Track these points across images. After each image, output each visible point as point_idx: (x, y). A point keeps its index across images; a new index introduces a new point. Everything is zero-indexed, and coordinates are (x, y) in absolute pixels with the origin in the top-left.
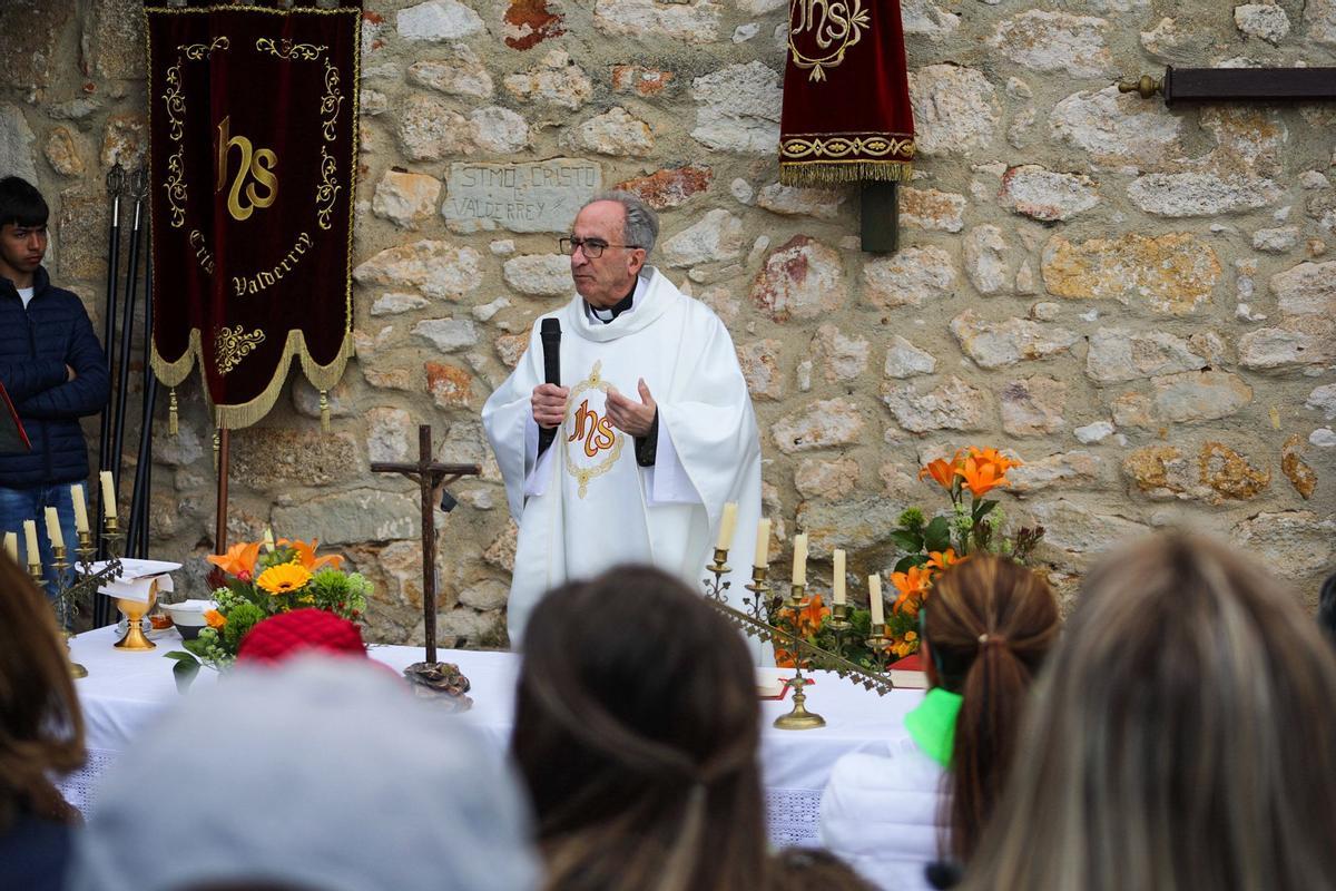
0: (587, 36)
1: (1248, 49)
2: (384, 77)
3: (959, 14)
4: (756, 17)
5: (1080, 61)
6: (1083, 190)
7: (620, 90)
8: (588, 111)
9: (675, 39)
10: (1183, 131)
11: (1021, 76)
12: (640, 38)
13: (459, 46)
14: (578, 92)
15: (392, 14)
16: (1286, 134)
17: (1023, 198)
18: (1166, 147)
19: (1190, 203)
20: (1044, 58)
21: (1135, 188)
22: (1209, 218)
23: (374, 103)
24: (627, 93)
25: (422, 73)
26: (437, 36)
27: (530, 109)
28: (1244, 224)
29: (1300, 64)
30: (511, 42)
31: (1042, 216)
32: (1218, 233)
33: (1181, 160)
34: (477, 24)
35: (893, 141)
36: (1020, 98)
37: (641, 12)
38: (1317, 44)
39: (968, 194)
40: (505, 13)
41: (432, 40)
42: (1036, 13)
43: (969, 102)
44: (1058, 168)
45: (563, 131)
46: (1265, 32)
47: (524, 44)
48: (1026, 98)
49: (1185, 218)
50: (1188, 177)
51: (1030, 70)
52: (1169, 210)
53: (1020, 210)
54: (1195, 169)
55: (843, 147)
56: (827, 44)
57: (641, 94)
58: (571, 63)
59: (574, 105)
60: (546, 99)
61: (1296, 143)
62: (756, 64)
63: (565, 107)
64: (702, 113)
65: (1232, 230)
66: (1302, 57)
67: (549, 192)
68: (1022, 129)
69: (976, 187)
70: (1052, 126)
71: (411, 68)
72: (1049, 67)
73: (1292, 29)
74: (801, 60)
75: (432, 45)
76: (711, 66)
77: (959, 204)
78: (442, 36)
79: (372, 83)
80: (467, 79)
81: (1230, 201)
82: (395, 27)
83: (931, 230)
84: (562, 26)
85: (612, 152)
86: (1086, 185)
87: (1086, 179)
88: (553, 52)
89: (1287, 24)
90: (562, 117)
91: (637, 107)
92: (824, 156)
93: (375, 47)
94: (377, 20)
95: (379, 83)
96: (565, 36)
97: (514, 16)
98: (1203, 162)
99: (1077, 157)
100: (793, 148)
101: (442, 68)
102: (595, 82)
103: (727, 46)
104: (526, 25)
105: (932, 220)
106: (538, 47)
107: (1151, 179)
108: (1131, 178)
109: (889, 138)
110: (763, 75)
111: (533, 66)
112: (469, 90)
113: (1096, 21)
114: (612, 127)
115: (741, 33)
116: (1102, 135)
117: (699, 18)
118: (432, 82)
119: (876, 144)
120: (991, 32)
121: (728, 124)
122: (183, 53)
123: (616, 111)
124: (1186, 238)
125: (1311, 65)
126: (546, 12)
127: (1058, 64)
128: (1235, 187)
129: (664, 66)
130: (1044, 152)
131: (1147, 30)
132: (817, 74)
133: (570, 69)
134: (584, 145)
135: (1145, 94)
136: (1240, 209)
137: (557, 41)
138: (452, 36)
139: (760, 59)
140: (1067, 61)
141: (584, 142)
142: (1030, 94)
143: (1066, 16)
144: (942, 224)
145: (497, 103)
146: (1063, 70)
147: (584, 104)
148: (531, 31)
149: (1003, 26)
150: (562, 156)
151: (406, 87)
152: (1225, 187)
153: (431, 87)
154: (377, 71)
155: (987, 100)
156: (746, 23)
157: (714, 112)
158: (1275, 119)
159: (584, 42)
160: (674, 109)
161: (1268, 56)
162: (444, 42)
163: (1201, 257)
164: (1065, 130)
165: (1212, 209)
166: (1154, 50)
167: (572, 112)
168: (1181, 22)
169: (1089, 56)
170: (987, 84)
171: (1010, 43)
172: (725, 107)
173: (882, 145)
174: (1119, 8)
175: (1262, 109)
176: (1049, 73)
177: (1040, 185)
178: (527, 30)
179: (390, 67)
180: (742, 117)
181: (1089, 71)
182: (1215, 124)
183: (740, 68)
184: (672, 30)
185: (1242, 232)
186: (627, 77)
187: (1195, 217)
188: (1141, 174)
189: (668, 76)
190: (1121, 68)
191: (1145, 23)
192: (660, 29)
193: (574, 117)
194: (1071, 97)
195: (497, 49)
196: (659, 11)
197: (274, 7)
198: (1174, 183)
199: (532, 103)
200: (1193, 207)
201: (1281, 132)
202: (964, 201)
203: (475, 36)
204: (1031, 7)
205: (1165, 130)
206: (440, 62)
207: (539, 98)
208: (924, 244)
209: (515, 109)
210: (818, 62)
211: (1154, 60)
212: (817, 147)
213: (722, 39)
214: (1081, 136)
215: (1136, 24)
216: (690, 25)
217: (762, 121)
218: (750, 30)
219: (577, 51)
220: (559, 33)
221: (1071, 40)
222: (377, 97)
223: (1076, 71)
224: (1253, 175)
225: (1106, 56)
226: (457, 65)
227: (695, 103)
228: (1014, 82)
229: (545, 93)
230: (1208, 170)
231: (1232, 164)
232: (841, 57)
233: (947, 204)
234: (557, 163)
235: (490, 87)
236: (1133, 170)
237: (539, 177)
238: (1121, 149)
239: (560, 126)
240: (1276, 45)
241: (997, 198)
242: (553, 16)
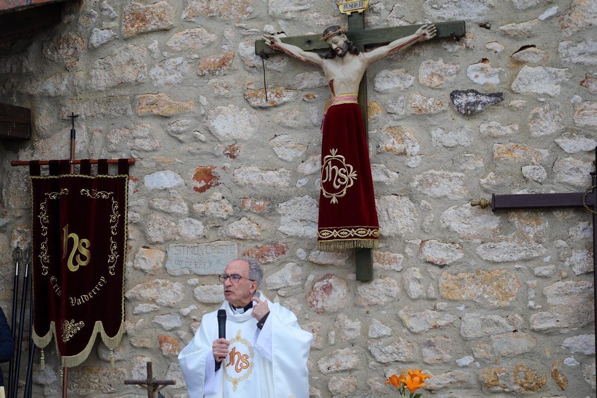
0: (230, 186)
1: (529, 186)
2: (139, 206)
3: (398, 173)
4: (306, 175)
5: (453, 193)
6: (457, 250)
7: (245, 210)
8: (231, 219)
9: (270, 186)
10: (500, 223)
11: (426, 199)
12: (254, 186)
13: (173, 191)
14: (226, 211)
15: (142, 177)
16: (547, 223)
17: (429, 255)
18: (493, 230)
19: (505, 255)
20: (437, 191)
21: (480, 249)
22: (514, 262)
23: (134, 217)
24: (248, 211)
25: (156, 203)
26: (162, 187)
27: (205, 219)
28: (530, 264)
29: (552, 192)
30: (196, 189)
31: (438, 263)
32: (518, 269)
33: (500, 236)
34: (181, 181)
35: (369, 230)
36: (427, 210)
37: (255, 175)
38: (559, 183)
39: (404, 253)
40: (193, 176)
41: (161, 188)
42: (432, 171)
43: (404, 212)
44: (445, 241)
45: (220, 228)
46: (536, 178)
47: (202, 190)
48: (429, 209)
49: (503, 262)
50: (504, 243)
51: (431, 197)
52: (496, 259)
53: (428, 260)
54: (507, 240)
55: (346, 233)
56: (338, 187)
57: (255, 212)
58: (223, 198)
59: (225, 217)
60: (212, 214)
61: (552, 227)
62: (307, 196)
63: (220, 218)
64: (283, 219)
65: (524, 267)
66: (553, 189)
67: (214, 256)
68: (428, 224)
69: (408, 250)
70: (441, 222)
71: (151, 201)
72: (439, 195)
73: (548, 176)
74: (327, 194)
75: (160, 191)
76: (287, 198)
77: (400, 258)
78: (165, 186)
79: (133, 208)
80: (176, 206)
81: (523, 254)
82: (143, 183)
83: (388, 270)
84: (219, 181)
85: (242, 238)
86: (458, 248)
87: (458, 245)
88: (215, 193)
89: (546, 174)
90: (219, 222)
91: (253, 217)
92: (338, 237)
93: (134, 192)
94: (135, 180)
95: (136, 208)
96: (221, 186)
97: (197, 177)
98: (510, 237)
99: (453, 236)
100: (324, 234)
101: (165, 201)
102: (234, 206)
103: (294, 189)
104: (203, 181)
105: (388, 265)
106: (208, 191)
107: (487, 245)
108: (478, 245)
109: (367, 229)
110: (310, 201)
111: (206, 200)
112: (177, 211)
113: (460, 175)
114: (242, 226)
115: (300, 183)
116: (464, 226)
117: (280, 176)
118: (160, 208)
119: (362, 231)
120: (412, 180)
121: (295, 224)
122: (47, 196)
123: (244, 219)
124: (504, 271)
125: (557, 192)
126: (211, 175)
127: (444, 194)
128: (525, 248)
129: (265, 198)
130: (438, 234)
131: (483, 178)
132: (334, 200)
133: (223, 201)
134: (229, 235)
135: (484, 207)
136: (528, 258)
137: (217, 188)
138: (169, 186)
139: (309, 195)
140: (447, 192)
141: (229, 233)
142: (431, 208)
143: (446, 172)
144: (393, 267)
145: (190, 217)
146: (446, 196)
147: (230, 216)
148: (205, 184)
149: (418, 177)
150: (220, 240)
151: (149, 210)
152: (520, 248)
153: (160, 210)
154: (135, 203)
155: (411, 211)
156: (302, 179)
157: (288, 219)
158: (542, 216)
159: (229, 188)
160: (270, 218)
161: (537, 188)
162: (165, 189)
163: (511, 280)
164: (448, 224)
165: (515, 258)
166: (486, 187)
167: (224, 220)
168: (498, 174)
169: (457, 190)
170: (411, 204)
171: (421, 185)
172: (293, 216)
173: (364, 232)
174: (470, 168)
175: (536, 212)
176: (439, 198)
177: (437, 249)
178: (203, 183)
179: (141, 201)
180: (301, 221)
181: (457, 197)
182: (515, 219)
183: (300, 199)
184: (269, 182)
185: (530, 268)
186: (248, 204)
187: (507, 262)
188: (483, 243)
189: (267, 203)
190: (472, 195)
191: (482, 175)
192: (263, 182)
193: (225, 222)
194: (449, 209)
195: (190, 192)
196: (262, 174)
197: (89, 175)
198: (498, 247)
199: (206, 216)
200: (506, 257)
201: (545, 223)
202: (402, 257)
203: (180, 186)
204: (431, 169)
205: (493, 222)
206: (164, 198)
207: (209, 214)
208: (385, 276)
209: (198, 219)
210: (334, 195)
211: (486, 191)
212: (335, 233)
213: (291, 186)
214: (455, 226)
215: (478, 175)
216: (277, 180)
217: (310, 222)
218: (304, 181)
219: (226, 193)
220: (217, 184)
221: (449, 183)
222: (135, 215)
223: (451, 197)
224: (533, 242)
225: (465, 190)
226: (172, 200)
227: (280, 215)
228: (423, 202)
229: (211, 212)
230: (513, 240)
231: (523, 237)
232: (345, 193)
233: (395, 258)
234: (218, 243)
235: (187, 209)
236: (479, 241)
237: (209, 250)
238: (473, 232)
239: (218, 226)
240: (541, 184)
241: (417, 255)
242: (215, 177)
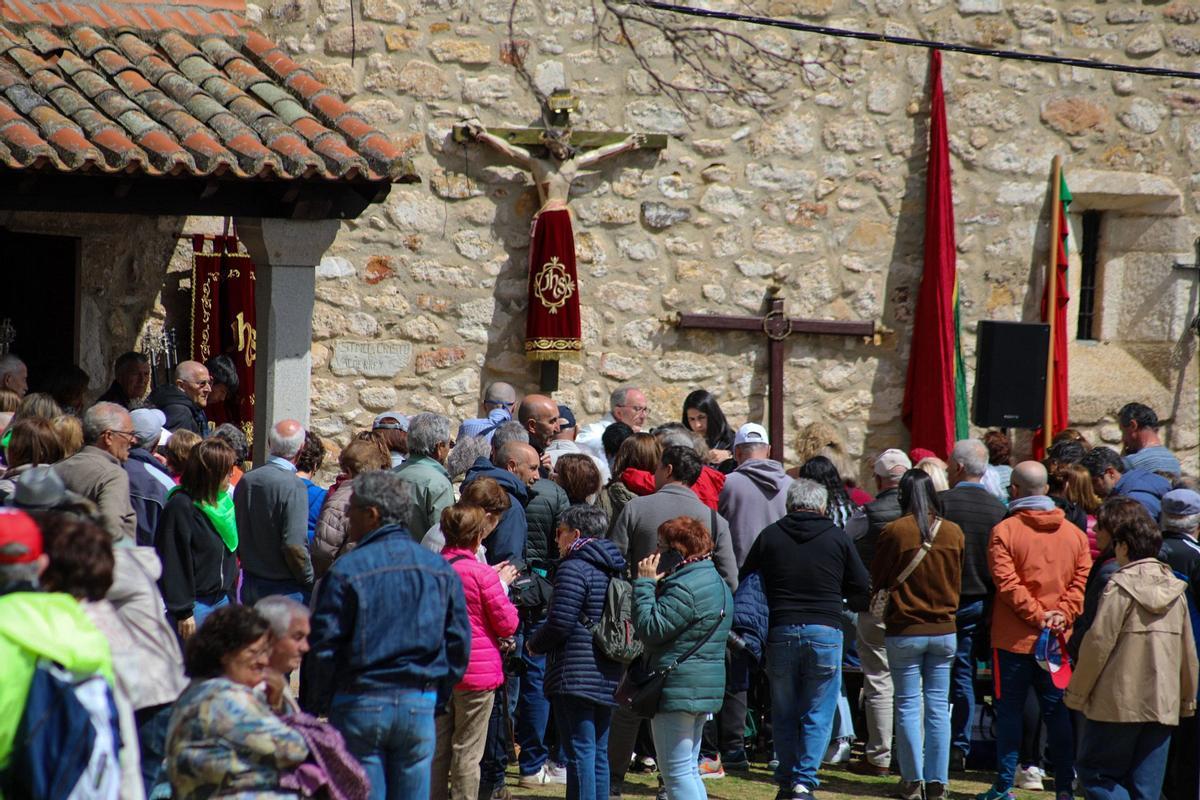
0: (406, 280)
1: (709, 306)
4: (492, 276)
5: (637, 306)
6: (636, 365)
7: (423, 307)
8: (408, 317)
9: (450, 284)
11: (611, 311)
12: (433, 282)
13: (343, 281)
14: (404, 308)
17: (610, 369)
18: (671, 347)
19: (681, 373)
20: (622, 304)
21: (657, 366)
22: (688, 380)
24: (427, 309)
25: (324, 293)
26: (332, 275)
27: (379, 315)
30: (368, 279)
31: (617, 377)
33: (678, 354)
34: (353, 270)
36: (610, 322)
37: (436, 270)
38: (736, 306)
39: (586, 365)
40: (366, 265)
41: (330, 277)
42: (617, 282)
43: (590, 322)
44: (625, 355)
46: (715, 298)
47: (374, 282)
48: (613, 322)
50: (681, 361)
51: (615, 309)
52: (672, 376)
53: (608, 374)
54: (683, 358)
56: (558, 297)
57: (435, 310)
58: (398, 292)
59: (403, 314)
60: (387, 310)
63: (397, 315)
64: (464, 321)
67: (386, 357)
68: (610, 336)
69: (590, 362)
70: (623, 335)
71: (316, 290)
72: (623, 308)
73: (726, 297)
74: (548, 304)
75: (328, 279)
76: (469, 299)
77: (581, 370)
78: (335, 275)
80: (347, 297)
81: (697, 373)
83: (568, 382)
84: (394, 274)
85: (419, 338)
86: (637, 363)
87: (638, 360)
88: (389, 286)
89: (724, 295)
90: (395, 319)
91: (431, 317)
92: (554, 348)
96: (395, 279)
97: (371, 266)
98: (687, 354)
99: (633, 350)
100: (544, 344)
101: (334, 291)
102: (411, 303)
103: (477, 289)
104: (376, 272)
105: (569, 377)
106: (381, 283)
107: (665, 362)
108: (656, 361)
111: (379, 293)
112: (347, 303)
113: (644, 289)
114: (420, 326)
115: (484, 283)
116: (645, 341)
117: (463, 274)
118: (328, 298)
120: (598, 290)
121: (477, 328)
122: (211, 277)
123: (420, 318)
124: (679, 389)
125: (734, 315)
126: (387, 267)
127: (628, 307)
128: (700, 367)
129: (445, 297)
130: (620, 347)
131: (666, 293)
132: (553, 310)
133: (398, 295)
136: (701, 377)
137: (391, 281)
138: (340, 275)
139: (493, 296)
140: (632, 306)
141: (406, 332)
142: (615, 320)
143: (632, 286)
144: (573, 379)
145: (362, 311)
146: (630, 310)
147: (407, 313)
148: (378, 275)
149: (603, 288)
150: (392, 339)
152: (696, 367)
153: (328, 300)
155: (596, 321)
156: (488, 279)
157: (470, 321)
159: (404, 282)
160: (448, 318)
161: (717, 309)
162: (335, 278)
164: (629, 337)
165: (690, 376)
166: (670, 303)
167: (401, 317)
168: (680, 291)
169: (641, 304)
170: (597, 314)
171: (606, 296)
172: (476, 320)
174: (654, 283)
175: (713, 334)
176: (623, 311)
177: (617, 363)
178: (376, 274)
180: (483, 324)
181: (641, 311)
182: (693, 338)
183: (481, 300)
184: (450, 279)
186: (427, 301)
187: (682, 380)
188: (660, 359)
189: (449, 302)
190: (654, 310)
191: (665, 290)
192: (443, 279)
193: (401, 320)
194: (632, 323)
195: (359, 283)
196: (443, 270)
199: (380, 312)
202: (583, 368)
203: (351, 276)
204: (616, 280)
205: (671, 339)
206: (332, 288)
207: (384, 309)
208: (566, 388)
209: (370, 314)
210: (555, 305)
211: (671, 309)
213: (474, 285)
214: (636, 340)
215: (660, 290)
216: (459, 278)
217: (492, 327)
218: (489, 282)
219: (402, 287)
220: (392, 276)
221: (634, 296)
223: (635, 311)
224: (707, 362)
225: (648, 305)
226: (342, 290)
227: (461, 316)
228: (608, 314)
229: (387, 307)
230: (689, 358)
232: (563, 303)
233: (576, 369)
234: (390, 342)
235: (358, 302)
236: (657, 357)
237: (381, 349)
239: (395, 324)
240: (720, 305)
241: (598, 368)
242: (390, 268)
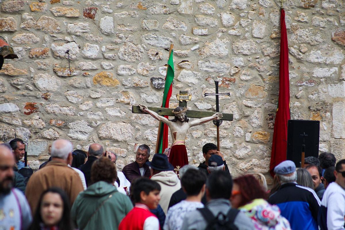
0: (43, 113)
3: (125, 112)
4: (83, 111)
5: (150, 123)
7: (52, 125)
8: (44, 129)
9: (64, 114)
11: (138, 125)
12: (56, 114)
13: (13, 113)
14: (42, 125)
20: (143, 122)
24: (54, 126)
26: (8, 111)
27: (31, 128)
30: (25, 113)
34: (18, 109)
36: (138, 130)
37: (57, 108)
39: (127, 149)
40: (24, 107)
41: (7, 112)
43: (128, 130)
47: (28, 114)
51: (140, 124)
57: (57, 126)
58: (40, 118)
59: (42, 128)
60: (35, 126)
63: (39, 128)
64: (71, 130)
67: (35, 147)
69: (129, 148)
70: (144, 136)
71: (1, 118)
75: (6, 113)
76: (73, 121)
77: (125, 151)
78: (9, 111)
80: (15, 121)
84: (38, 110)
85: (50, 138)
88: (35, 116)
90: (39, 130)
91: (56, 129)
96: (38, 112)
97: (26, 107)
99: (149, 142)
101: (9, 118)
102: (46, 123)
103: (76, 117)
104: (29, 110)
105: (120, 154)
106: (32, 114)
110: (84, 123)
111: (31, 119)
112: (16, 123)
114: (50, 133)
115: (79, 114)
117: (70, 110)
118: (6, 121)
120: (132, 116)
121: (76, 133)
123: (51, 129)
126: (34, 107)
127: (146, 123)
129: (62, 120)
130: (142, 141)
133: (39, 120)
137: (36, 113)
138: (12, 111)
139: (84, 120)
140: (148, 123)
141: (44, 136)
142: (140, 129)
144: (122, 155)
145: (22, 127)
146: (147, 125)
148: (30, 111)
149: (134, 115)
153: (6, 122)
155: (132, 130)
157: (74, 130)
159: (43, 114)
160: (63, 129)
162: (9, 112)
164: (147, 137)
167: (41, 129)
169: (152, 122)
170: (132, 127)
171: (136, 119)
172: (76, 129)
176: (144, 125)
180: (80, 132)
181: (152, 125)
183: (79, 121)
184: (64, 112)
186: (53, 122)
189: (63, 122)
192: (61, 112)
194: (148, 130)
195: (22, 114)
196: (61, 108)
199: (31, 127)
203: (17, 111)
207: (33, 126)
209: (27, 128)
213: (75, 115)
214: (150, 138)
216: (68, 112)
217: (84, 133)
218: (82, 113)
219: (41, 116)
220: (37, 112)
221: (149, 119)
223: (149, 125)
225: (156, 122)
226: (13, 118)
227: (69, 128)
228: (137, 127)
233: (123, 151)
234: (36, 140)
235: (21, 123)
237: (32, 143)
239: (38, 132)
241: (133, 150)
242: (36, 108)
